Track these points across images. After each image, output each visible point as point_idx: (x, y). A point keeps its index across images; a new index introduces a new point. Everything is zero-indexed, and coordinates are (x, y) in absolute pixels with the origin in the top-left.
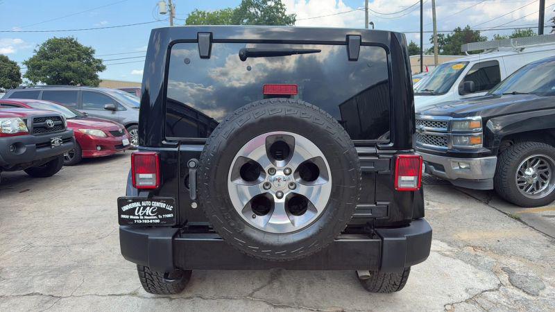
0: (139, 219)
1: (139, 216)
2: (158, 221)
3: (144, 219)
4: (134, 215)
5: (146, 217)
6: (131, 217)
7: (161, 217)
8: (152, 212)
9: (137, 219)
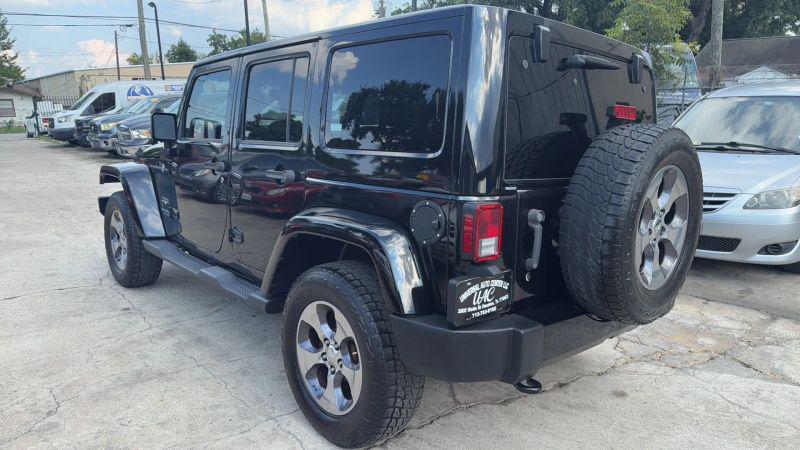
0: (478, 311)
1: (477, 306)
2: (494, 309)
3: (482, 309)
4: (472, 306)
5: (484, 306)
6: (470, 310)
7: (497, 301)
8: (490, 297)
9: (476, 312)
